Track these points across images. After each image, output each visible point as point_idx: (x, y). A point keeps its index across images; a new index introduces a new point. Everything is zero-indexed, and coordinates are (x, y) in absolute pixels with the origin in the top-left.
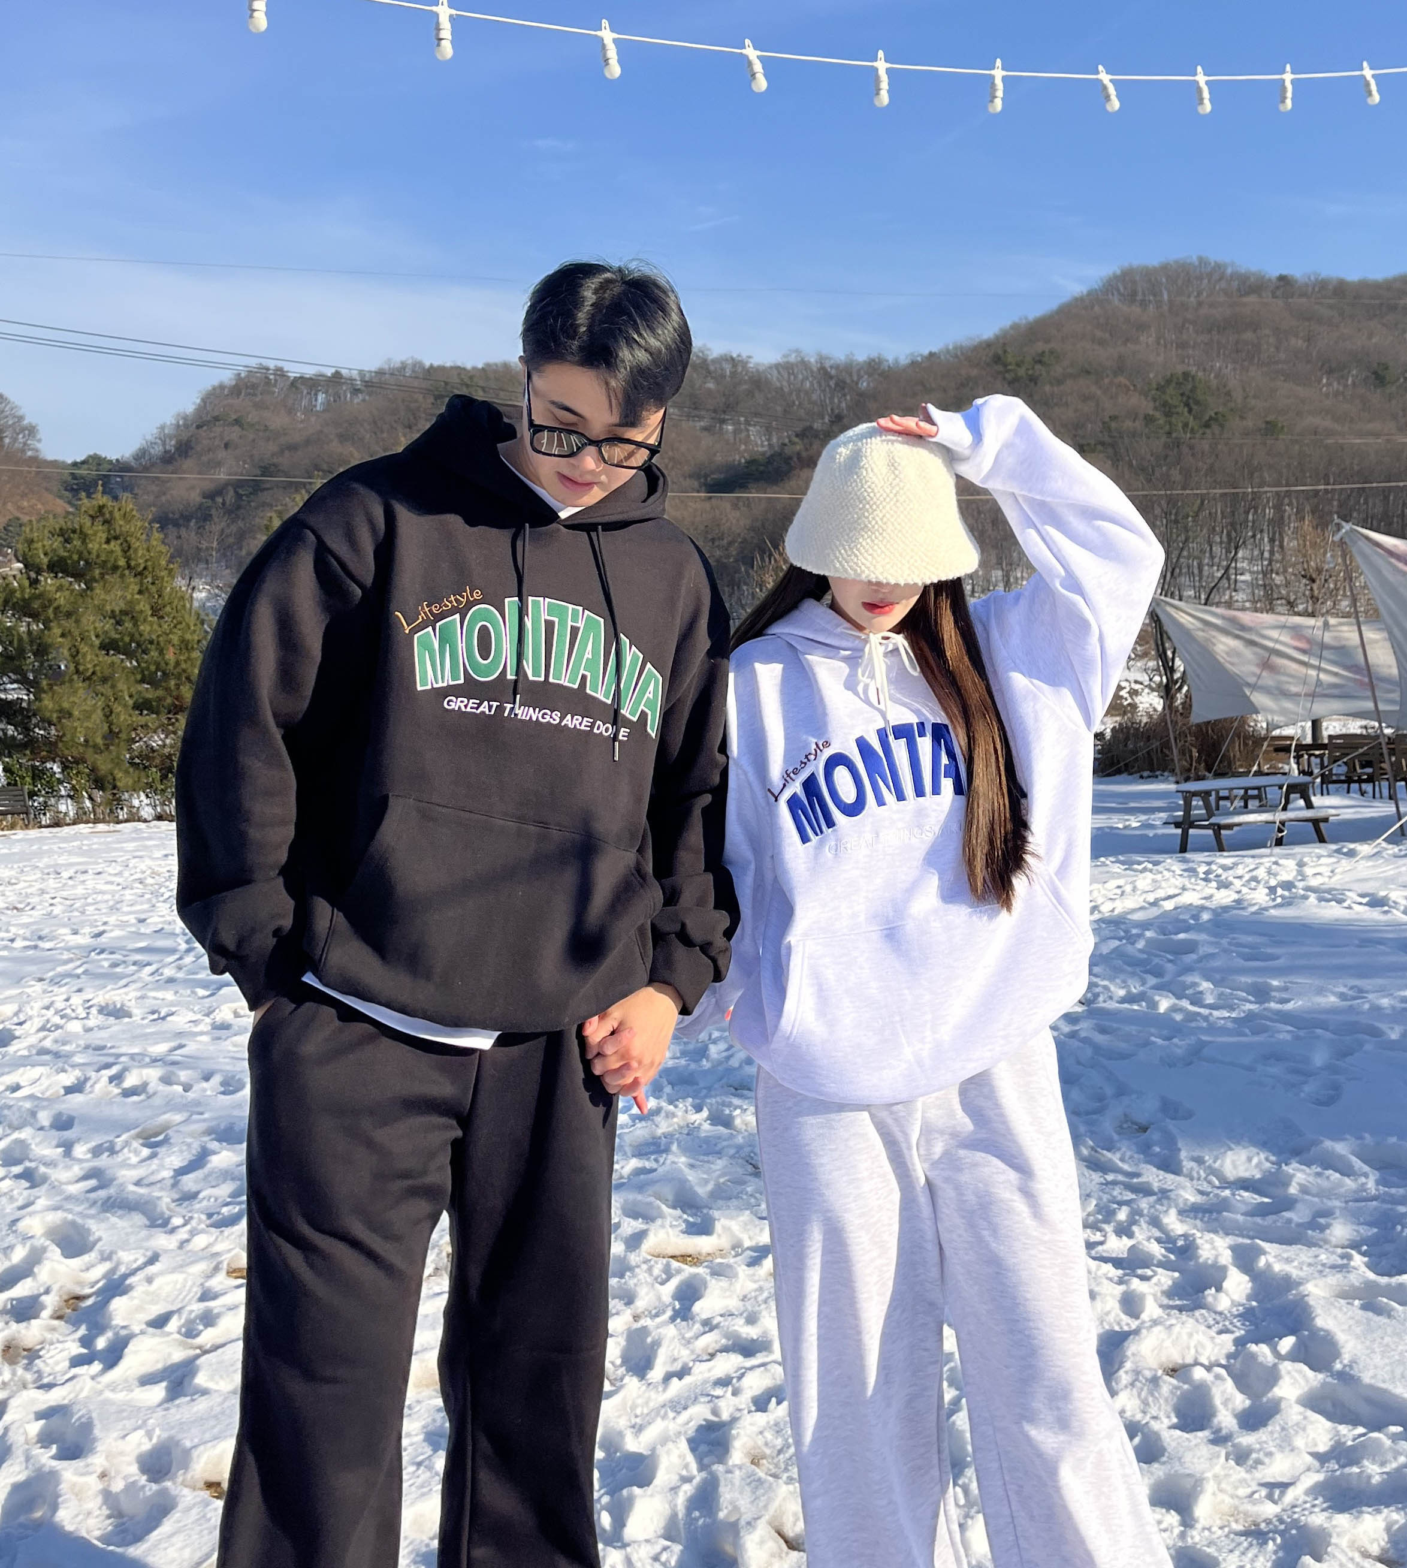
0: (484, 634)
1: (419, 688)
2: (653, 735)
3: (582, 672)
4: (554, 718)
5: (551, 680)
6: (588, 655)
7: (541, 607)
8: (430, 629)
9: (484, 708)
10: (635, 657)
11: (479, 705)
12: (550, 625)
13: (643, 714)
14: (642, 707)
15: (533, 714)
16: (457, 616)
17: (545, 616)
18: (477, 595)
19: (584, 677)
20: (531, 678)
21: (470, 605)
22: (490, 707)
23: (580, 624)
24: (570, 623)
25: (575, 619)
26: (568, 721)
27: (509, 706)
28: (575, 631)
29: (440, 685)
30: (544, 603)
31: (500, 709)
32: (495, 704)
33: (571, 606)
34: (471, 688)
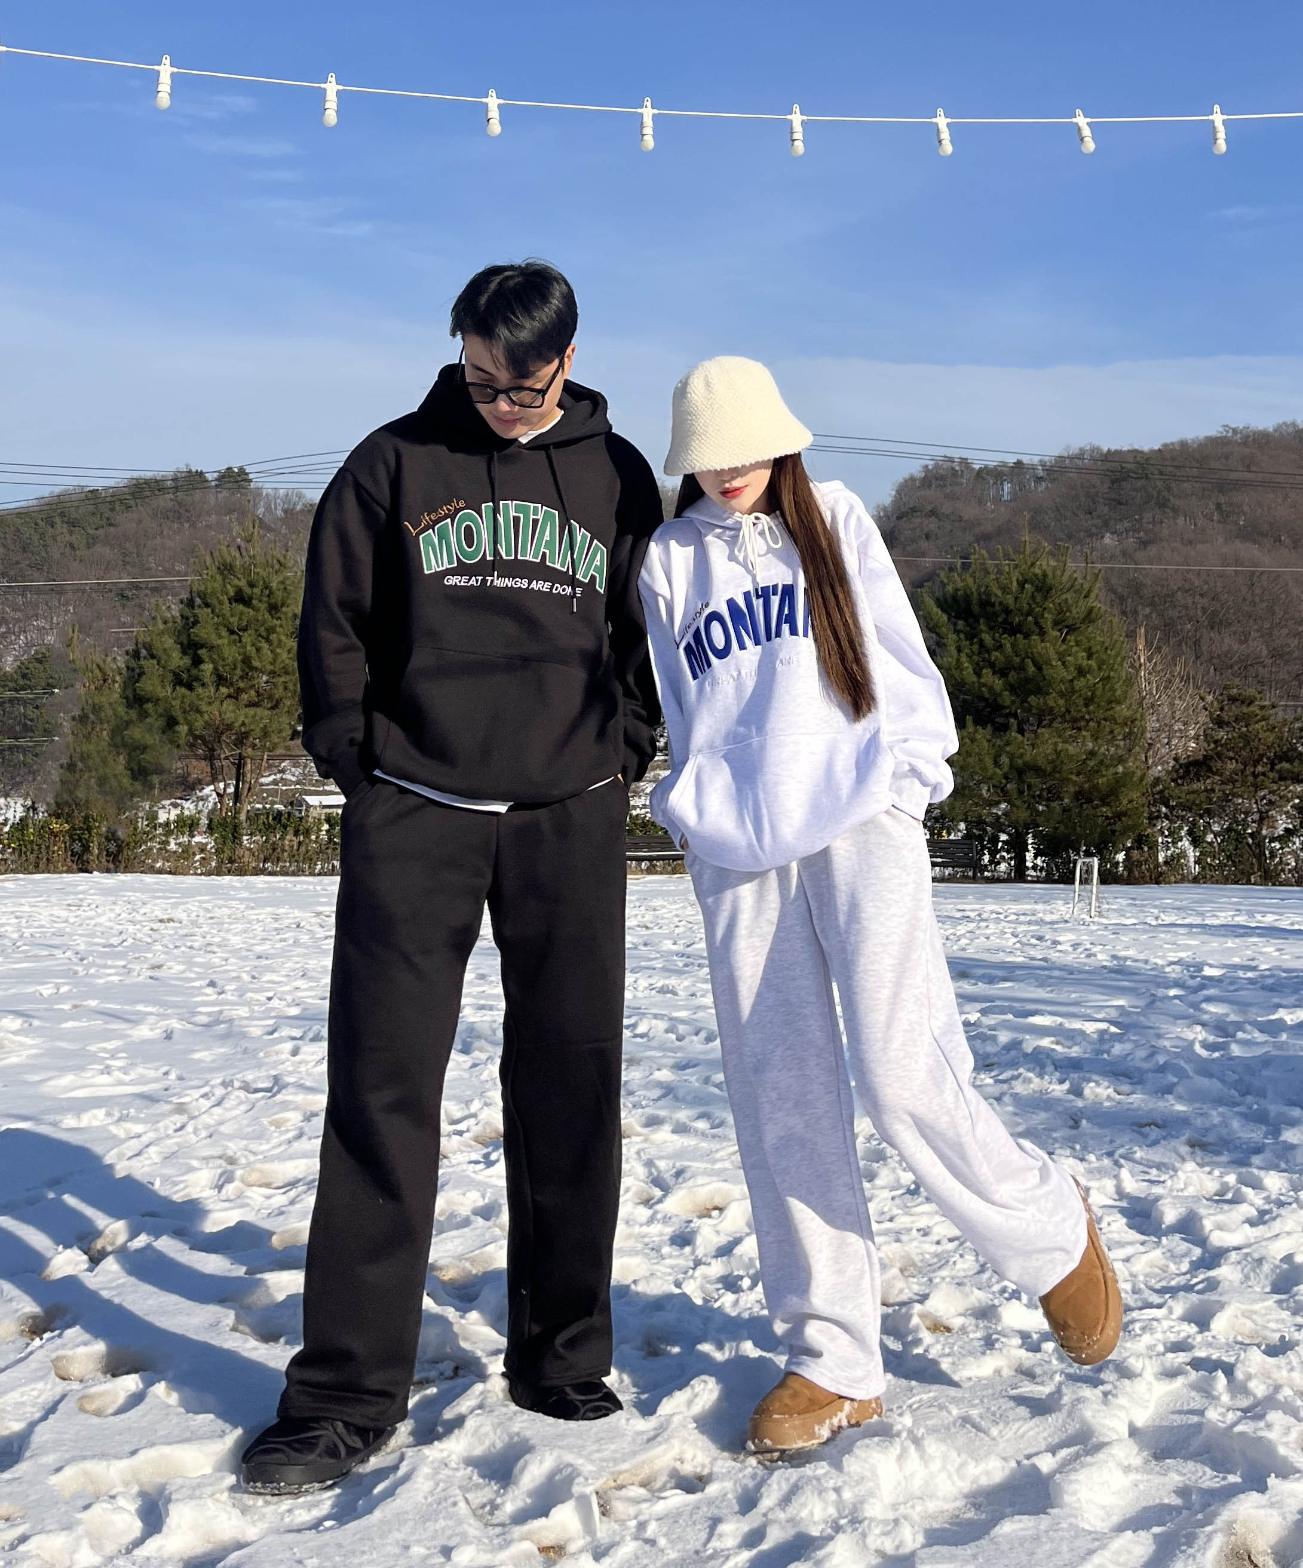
0: (468, 531)
1: (426, 572)
2: (602, 592)
3: (542, 550)
4: (524, 584)
5: (519, 557)
6: (547, 537)
7: (511, 508)
8: (431, 531)
9: (473, 581)
10: (584, 537)
11: (469, 580)
12: (516, 520)
13: (593, 577)
14: (591, 572)
15: (507, 582)
16: (449, 520)
17: (513, 513)
18: (462, 504)
19: (544, 554)
20: (505, 557)
21: (457, 511)
22: (477, 581)
23: (540, 517)
24: (532, 517)
25: (535, 513)
26: (534, 585)
27: (490, 579)
28: (535, 521)
29: (441, 569)
30: (512, 504)
31: (484, 581)
32: (480, 578)
33: (532, 505)
34: (462, 569)
